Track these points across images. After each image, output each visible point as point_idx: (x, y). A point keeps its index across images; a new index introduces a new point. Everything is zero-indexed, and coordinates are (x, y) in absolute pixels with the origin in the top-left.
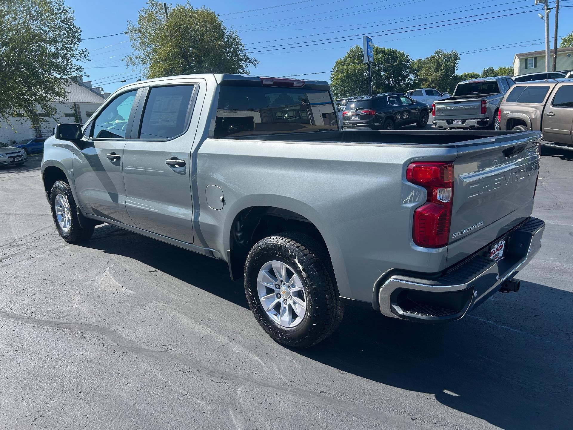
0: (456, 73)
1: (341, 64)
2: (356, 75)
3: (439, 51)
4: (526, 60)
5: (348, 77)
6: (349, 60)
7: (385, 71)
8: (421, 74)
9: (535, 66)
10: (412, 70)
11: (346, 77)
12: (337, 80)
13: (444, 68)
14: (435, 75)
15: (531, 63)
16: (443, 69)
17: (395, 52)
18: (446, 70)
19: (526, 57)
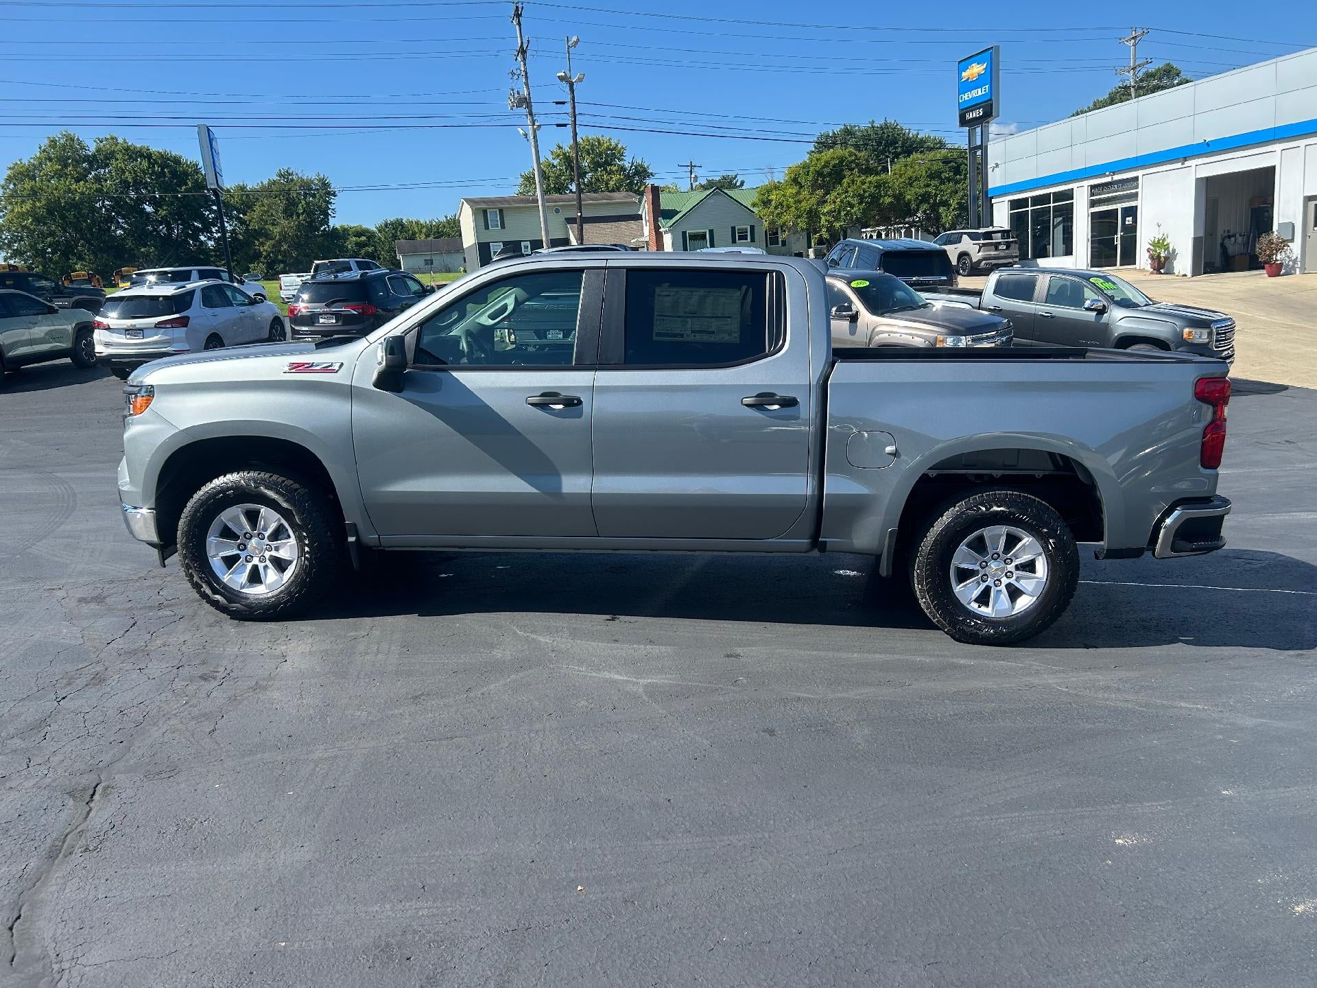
0: (331, 224)
1: (21, 174)
2: (74, 205)
3: (287, 172)
4: (485, 212)
5: (53, 209)
6: (49, 167)
7: (156, 203)
8: (253, 218)
9: (503, 226)
10: (226, 209)
11: (47, 210)
12: (22, 216)
13: (304, 211)
14: (283, 226)
15: (494, 218)
16: (302, 214)
17: (177, 161)
18: (308, 215)
19: (484, 206)
